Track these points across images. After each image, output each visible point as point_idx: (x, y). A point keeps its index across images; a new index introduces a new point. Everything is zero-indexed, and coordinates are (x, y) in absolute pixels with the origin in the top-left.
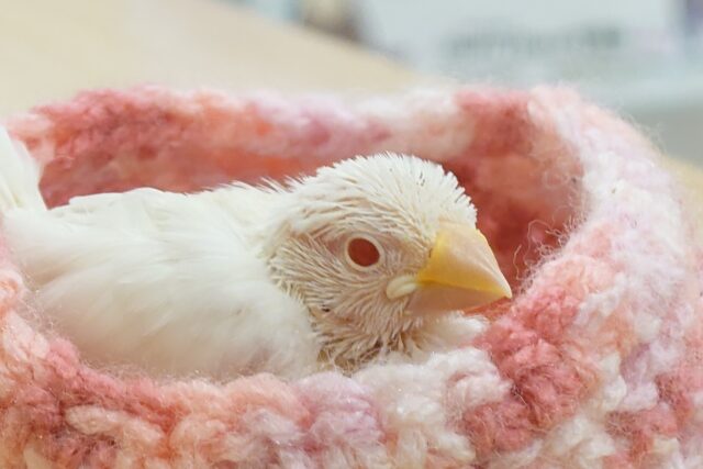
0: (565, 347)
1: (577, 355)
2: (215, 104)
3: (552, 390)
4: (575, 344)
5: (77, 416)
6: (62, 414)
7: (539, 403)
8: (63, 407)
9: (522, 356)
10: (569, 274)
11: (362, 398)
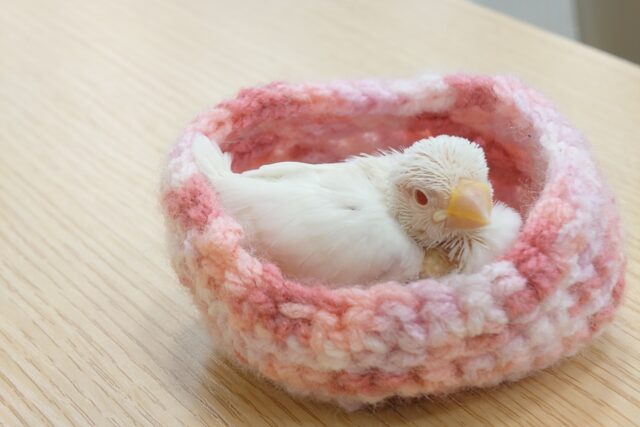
0: (551, 254)
1: (558, 259)
2: (316, 93)
3: (547, 280)
4: (557, 253)
5: (287, 309)
6: (276, 307)
7: (542, 289)
8: (276, 304)
9: (531, 264)
10: (550, 210)
11: (449, 294)
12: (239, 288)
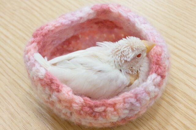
6: (93, 110)
9: (159, 71)
12: (78, 108)
